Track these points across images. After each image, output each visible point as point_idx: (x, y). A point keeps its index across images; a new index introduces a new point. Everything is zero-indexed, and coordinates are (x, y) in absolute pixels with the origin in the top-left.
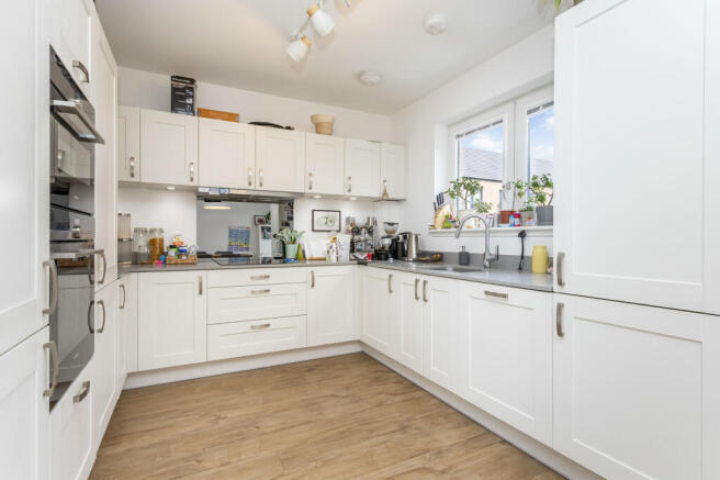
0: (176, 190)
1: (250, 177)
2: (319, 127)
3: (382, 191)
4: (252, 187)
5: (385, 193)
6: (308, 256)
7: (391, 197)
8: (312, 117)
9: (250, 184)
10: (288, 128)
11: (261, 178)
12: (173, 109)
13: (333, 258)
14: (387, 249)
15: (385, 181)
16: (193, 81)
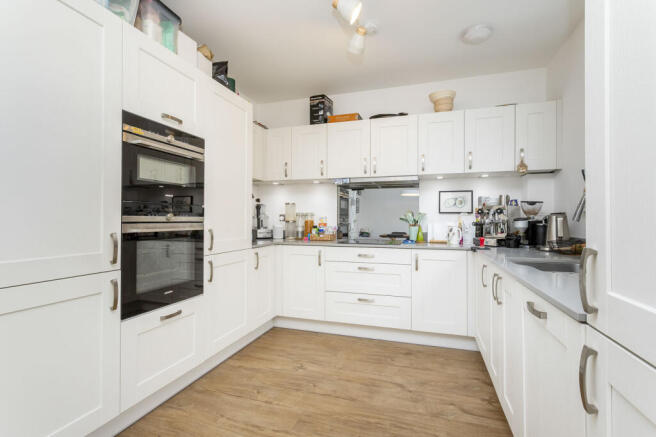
0: (321, 183)
1: (365, 167)
2: (437, 105)
3: (518, 163)
4: (368, 175)
5: (522, 165)
6: (429, 239)
7: (530, 168)
8: (430, 96)
9: (365, 172)
10: (401, 114)
11: (375, 166)
12: (312, 123)
13: (455, 242)
14: (521, 234)
15: (522, 150)
16: (323, 96)
